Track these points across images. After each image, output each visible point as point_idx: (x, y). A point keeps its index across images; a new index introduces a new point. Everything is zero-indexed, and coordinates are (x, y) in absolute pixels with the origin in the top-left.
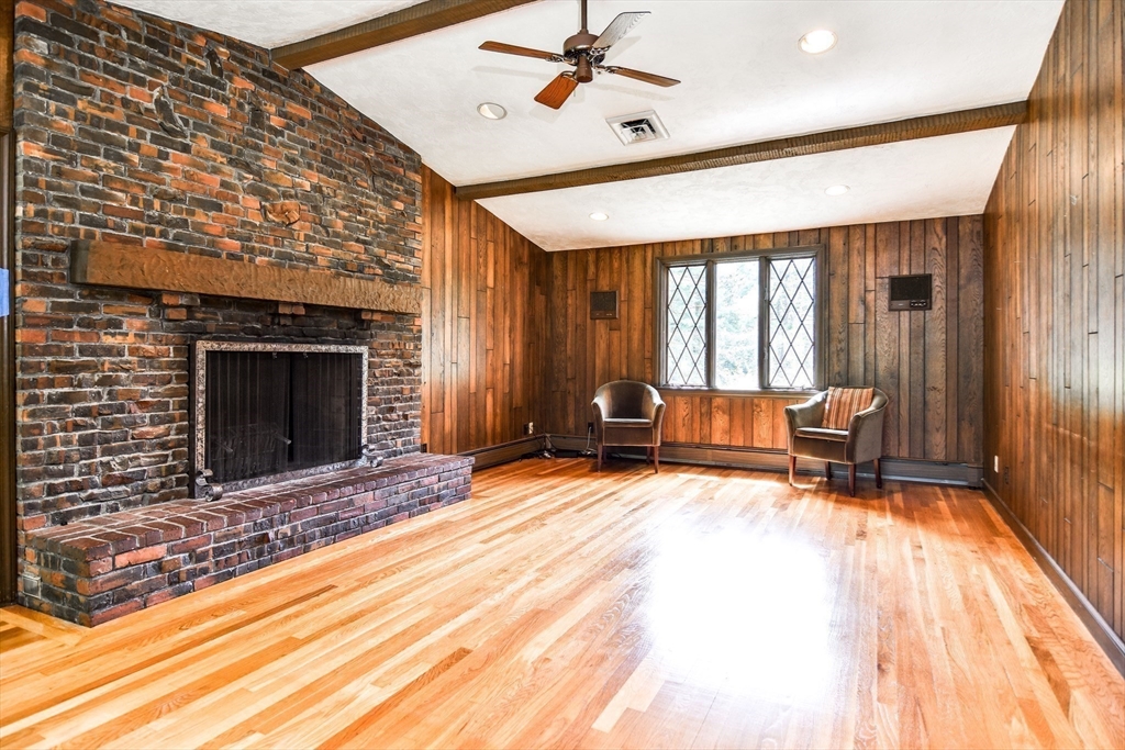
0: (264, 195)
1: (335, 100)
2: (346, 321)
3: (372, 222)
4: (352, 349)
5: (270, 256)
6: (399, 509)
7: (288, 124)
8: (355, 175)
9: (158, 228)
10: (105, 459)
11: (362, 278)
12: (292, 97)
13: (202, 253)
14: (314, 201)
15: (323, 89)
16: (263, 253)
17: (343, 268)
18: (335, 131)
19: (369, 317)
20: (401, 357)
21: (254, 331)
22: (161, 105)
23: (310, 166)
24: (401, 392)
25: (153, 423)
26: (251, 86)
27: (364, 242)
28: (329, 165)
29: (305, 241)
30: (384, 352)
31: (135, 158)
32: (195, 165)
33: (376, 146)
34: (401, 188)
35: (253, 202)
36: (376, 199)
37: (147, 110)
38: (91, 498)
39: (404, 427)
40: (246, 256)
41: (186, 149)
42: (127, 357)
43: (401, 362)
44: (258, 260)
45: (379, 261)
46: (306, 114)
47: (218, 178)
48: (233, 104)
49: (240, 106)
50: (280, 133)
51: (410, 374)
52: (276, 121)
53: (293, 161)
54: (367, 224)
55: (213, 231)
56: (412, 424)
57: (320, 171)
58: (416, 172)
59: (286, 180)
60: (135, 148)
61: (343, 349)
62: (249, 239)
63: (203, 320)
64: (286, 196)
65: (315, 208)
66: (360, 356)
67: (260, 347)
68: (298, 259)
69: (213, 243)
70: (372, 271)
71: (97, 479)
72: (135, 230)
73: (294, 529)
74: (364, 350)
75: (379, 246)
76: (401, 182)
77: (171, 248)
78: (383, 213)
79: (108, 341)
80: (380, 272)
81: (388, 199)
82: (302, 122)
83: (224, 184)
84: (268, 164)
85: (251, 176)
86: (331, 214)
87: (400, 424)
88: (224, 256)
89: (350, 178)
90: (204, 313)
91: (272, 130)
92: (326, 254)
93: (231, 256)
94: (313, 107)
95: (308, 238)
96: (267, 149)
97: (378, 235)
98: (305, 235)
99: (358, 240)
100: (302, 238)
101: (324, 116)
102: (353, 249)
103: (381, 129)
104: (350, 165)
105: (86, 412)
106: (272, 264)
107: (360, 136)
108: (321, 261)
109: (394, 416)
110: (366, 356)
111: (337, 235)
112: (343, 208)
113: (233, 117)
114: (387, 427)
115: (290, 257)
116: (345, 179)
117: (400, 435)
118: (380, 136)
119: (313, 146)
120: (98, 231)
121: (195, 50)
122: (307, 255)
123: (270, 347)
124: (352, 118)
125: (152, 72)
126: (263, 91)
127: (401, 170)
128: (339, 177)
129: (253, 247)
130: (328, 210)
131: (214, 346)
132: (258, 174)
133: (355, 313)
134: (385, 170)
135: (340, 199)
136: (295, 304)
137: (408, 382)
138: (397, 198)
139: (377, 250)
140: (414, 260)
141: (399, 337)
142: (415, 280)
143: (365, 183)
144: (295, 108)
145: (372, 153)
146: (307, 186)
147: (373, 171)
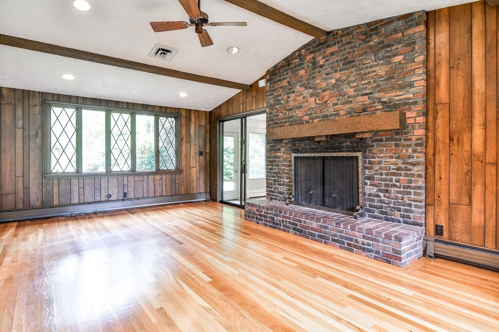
0: (316, 95)
1: (350, 30)
3: (372, 81)
4: (355, 154)
5: (319, 118)
7: (326, 59)
8: (362, 60)
9: (288, 120)
10: (278, 186)
11: (367, 114)
12: (328, 46)
13: (298, 124)
14: (337, 87)
15: (343, 30)
16: (316, 118)
17: (353, 113)
18: (350, 45)
20: (398, 158)
22: (288, 82)
23: (336, 71)
25: (287, 179)
26: (312, 55)
27: (366, 94)
28: (346, 64)
29: (333, 106)
30: (382, 155)
31: (283, 102)
32: (296, 96)
33: (377, 34)
34: (399, 46)
35: (312, 99)
36: (378, 65)
37: (286, 86)
38: (275, 196)
39: (402, 205)
40: (311, 121)
41: (294, 92)
42: (281, 159)
43: (400, 161)
44: (316, 121)
46: (335, 48)
47: (302, 97)
48: (306, 68)
49: (308, 66)
50: (324, 66)
51: (407, 169)
52: (322, 62)
53: (328, 74)
54: (369, 83)
55: (300, 115)
57: (341, 70)
59: (324, 84)
60: (282, 99)
61: (350, 154)
62: (311, 114)
63: (298, 146)
64: (324, 91)
65: (338, 90)
66: (357, 158)
68: (331, 115)
69: (301, 120)
70: (373, 109)
71: (276, 191)
72: (284, 122)
74: (359, 154)
76: (399, 42)
77: (291, 125)
78: (382, 70)
79: (278, 154)
80: (381, 107)
81: (387, 59)
82: (332, 54)
83: (304, 98)
84: (318, 81)
85: (311, 90)
86: (347, 88)
87: (398, 202)
88: (304, 122)
89: (358, 64)
90: (299, 144)
91: (321, 66)
92: (343, 109)
93: (307, 122)
94: (339, 43)
96: (317, 76)
97: (378, 86)
98: (333, 104)
99: (362, 95)
100: (331, 106)
101: (344, 42)
102: (359, 100)
103: (381, 21)
104: (359, 56)
105: (274, 173)
106: (320, 121)
108: (342, 113)
109: (393, 196)
110: (360, 158)
111: (349, 97)
112: (354, 81)
113: (306, 73)
114: (386, 202)
115: (327, 116)
116: (356, 66)
117: (397, 209)
118: (381, 25)
119: (337, 61)
120: (277, 125)
121: (296, 58)
122: (334, 113)
124: (361, 30)
125: (287, 74)
126: (317, 54)
127: (401, 34)
128: (352, 67)
129: (313, 117)
130: (344, 87)
131: (296, 155)
132: (315, 87)
134: (386, 43)
135: (352, 78)
136: (321, 136)
137: (406, 175)
138: (394, 56)
139: (377, 95)
140: (413, 90)
141: (397, 145)
142: (415, 103)
143: (370, 59)
144: (330, 50)
145: (375, 40)
146: (333, 81)
147: (375, 50)
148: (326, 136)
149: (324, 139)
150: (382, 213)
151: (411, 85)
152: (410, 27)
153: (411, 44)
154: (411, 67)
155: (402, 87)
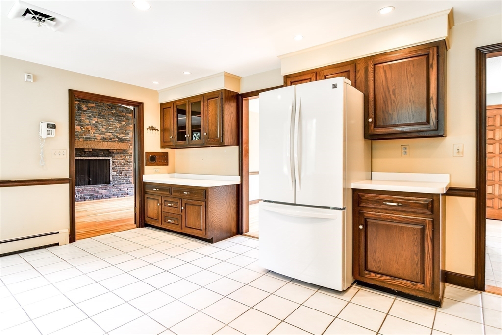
0: (82, 125)
2: (106, 152)
4: (108, 158)
6: (114, 195)
7: (88, 109)
8: (109, 117)
11: (111, 141)
12: (89, 102)
14: (96, 125)
16: (81, 138)
17: (105, 140)
18: (102, 108)
19: (112, 151)
21: (79, 155)
23: (95, 117)
24: (125, 169)
27: (111, 133)
28: (100, 116)
30: (118, 159)
33: (115, 109)
35: (79, 127)
36: (116, 122)
40: (77, 139)
43: (124, 161)
44: (80, 139)
45: (117, 137)
46: (94, 105)
50: (86, 111)
51: (128, 164)
52: (85, 109)
53: (90, 117)
54: (113, 128)
56: (129, 177)
57: (98, 118)
58: (130, 113)
59: (87, 121)
61: (106, 158)
62: (78, 135)
64: (87, 125)
65: (96, 127)
66: (109, 160)
67: (80, 158)
68: (91, 138)
70: (114, 140)
73: (81, 196)
74: (111, 158)
75: (116, 133)
76: (124, 117)
78: (118, 125)
80: (117, 140)
81: (120, 122)
82: (92, 107)
84: (83, 118)
87: (125, 177)
89: (107, 118)
91: (85, 111)
92: (99, 137)
94: (96, 103)
95: (94, 133)
96: (82, 115)
97: (116, 131)
100: (92, 134)
101: (99, 105)
102: (108, 135)
104: (107, 115)
106: (84, 140)
107: (110, 108)
109: (122, 175)
110: (111, 160)
111: (103, 132)
112: (105, 125)
114: (120, 177)
115: (89, 138)
116: (106, 118)
117: (124, 179)
118: (117, 107)
119: (96, 113)
122: (94, 137)
123: (82, 158)
124: (108, 104)
126: (81, 103)
127: (124, 114)
128: (104, 118)
129: (79, 137)
130: (100, 127)
132: (80, 121)
133: (108, 150)
134: (119, 114)
135: (104, 124)
136: (88, 149)
137: (127, 166)
138: (123, 121)
139: (116, 134)
140: (129, 136)
141: (124, 155)
142: (130, 141)
143: (112, 119)
144: (90, 105)
145: (114, 111)
146: (94, 122)
147: (115, 115)
148: (92, 149)
149: (91, 150)
150: (118, 182)
151: (128, 134)
152: (128, 113)
153: (128, 119)
154: (128, 127)
155: (125, 134)
